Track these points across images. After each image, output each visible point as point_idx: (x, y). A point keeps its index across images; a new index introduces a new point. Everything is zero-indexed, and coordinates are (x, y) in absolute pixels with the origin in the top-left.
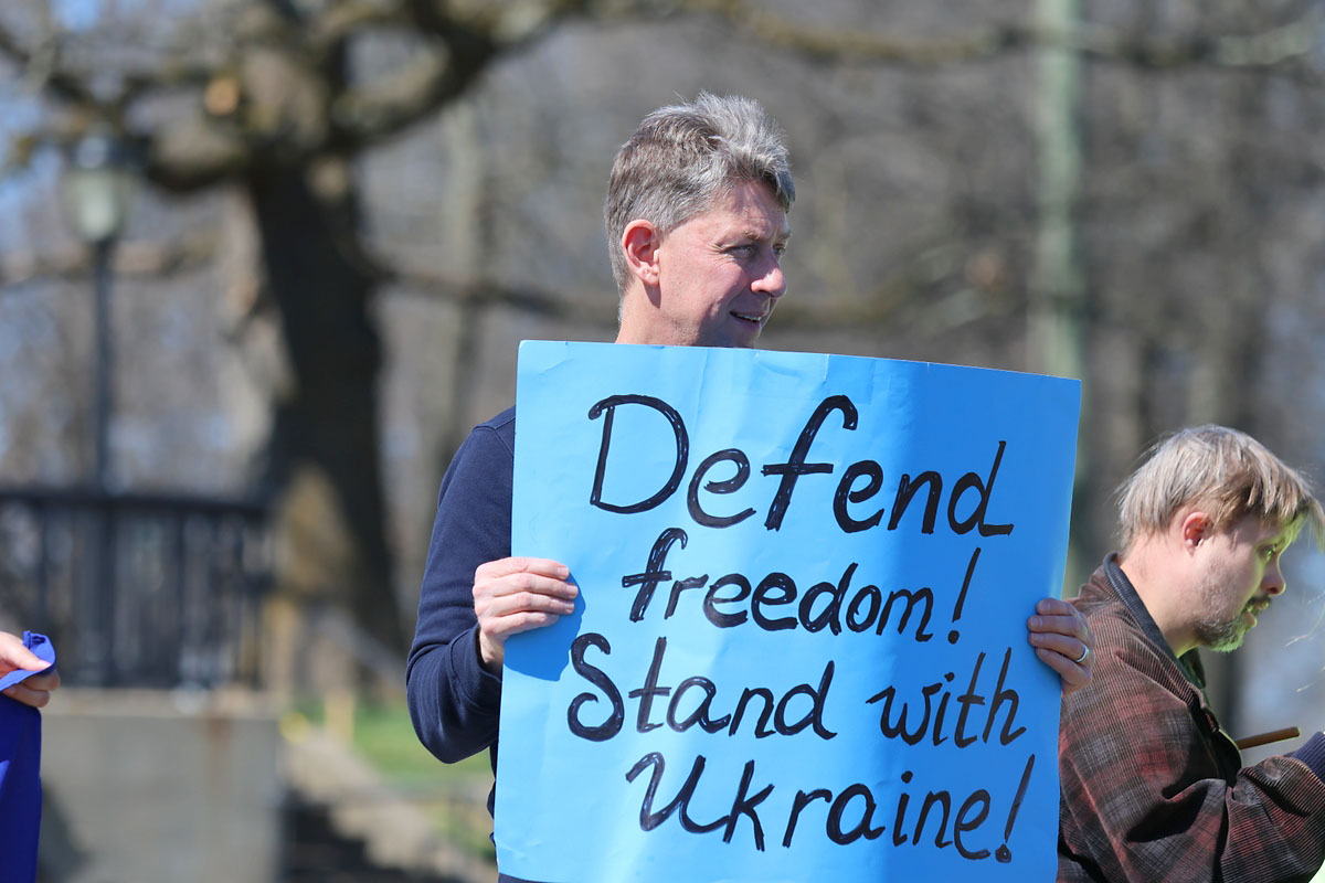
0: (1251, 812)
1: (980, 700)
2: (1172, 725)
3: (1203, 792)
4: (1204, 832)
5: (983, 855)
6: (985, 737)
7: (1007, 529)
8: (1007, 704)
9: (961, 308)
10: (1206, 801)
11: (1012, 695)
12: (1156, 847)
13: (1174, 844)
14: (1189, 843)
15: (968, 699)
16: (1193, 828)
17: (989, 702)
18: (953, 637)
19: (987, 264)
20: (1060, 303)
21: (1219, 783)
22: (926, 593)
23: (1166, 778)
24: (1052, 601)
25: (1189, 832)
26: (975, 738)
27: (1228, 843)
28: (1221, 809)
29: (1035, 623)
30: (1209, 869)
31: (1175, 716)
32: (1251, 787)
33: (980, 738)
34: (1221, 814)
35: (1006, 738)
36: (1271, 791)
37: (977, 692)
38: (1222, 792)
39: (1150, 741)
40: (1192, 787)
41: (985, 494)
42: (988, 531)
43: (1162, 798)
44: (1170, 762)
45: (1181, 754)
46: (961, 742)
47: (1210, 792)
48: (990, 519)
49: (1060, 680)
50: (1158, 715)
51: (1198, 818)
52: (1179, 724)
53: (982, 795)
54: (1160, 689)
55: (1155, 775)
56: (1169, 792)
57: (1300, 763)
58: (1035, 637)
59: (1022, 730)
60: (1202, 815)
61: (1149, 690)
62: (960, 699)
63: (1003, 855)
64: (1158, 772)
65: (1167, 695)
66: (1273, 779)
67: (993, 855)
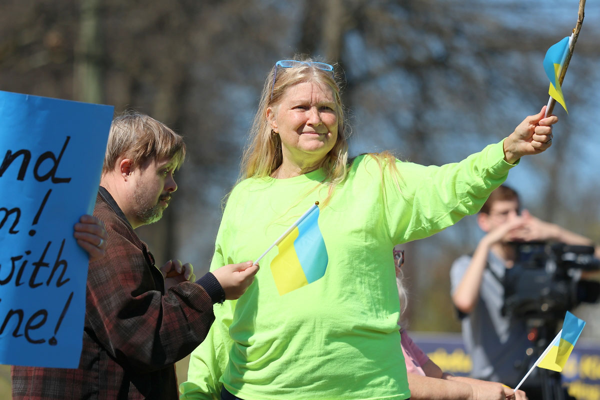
0: (175, 309)
1: (47, 265)
2: (136, 261)
3: (151, 296)
4: (151, 317)
5: (41, 341)
6: (48, 283)
7: (67, 180)
8: (61, 267)
9: (39, 59)
10: (152, 302)
11: (64, 263)
12: (128, 322)
13: (136, 323)
14: (143, 322)
15: (39, 264)
16: (146, 315)
17: (52, 266)
18: (32, 233)
19: (53, 38)
20: (89, 58)
21: (158, 293)
22: (17, 210)
23: (133, 287)
24: (88, 217)
25: (144, 317)
26: (41, 284)
27: (162, 323)
28: (159, 306)
29: (79, 226)
30: (152, 336)
31: (137, 257)
32: (174, 296)
33: (45, 284)
34: (159, 309)
35: (59, 284)
36: (185, 299)
37: (45, 261)
38: (160, 298)
39: (125, 268)
40: (146, 294)
41: (57, 162)
42: (56, 181)
43: (131, 296)
44: (135, 279)
45: (139, 275)
46: (32, 285)
47: (154, 297)
48: (58, 174)
49: (88, 255)
50: (129, 256)
51: (148, 310)
52: (139, 261)
53: (44, 312)
54: (130, 244)
55: (128, 285)
56: (135, 293)
57: (200, 287)
58: (78, 234)
59: (68, 280)
60: (150, 309)
61: (125, 244)
62: (34, 264)
63: (53, 342)
64: (129, 284)
65: (133, 247)
66: (187, 293)
67: (47, 343)
